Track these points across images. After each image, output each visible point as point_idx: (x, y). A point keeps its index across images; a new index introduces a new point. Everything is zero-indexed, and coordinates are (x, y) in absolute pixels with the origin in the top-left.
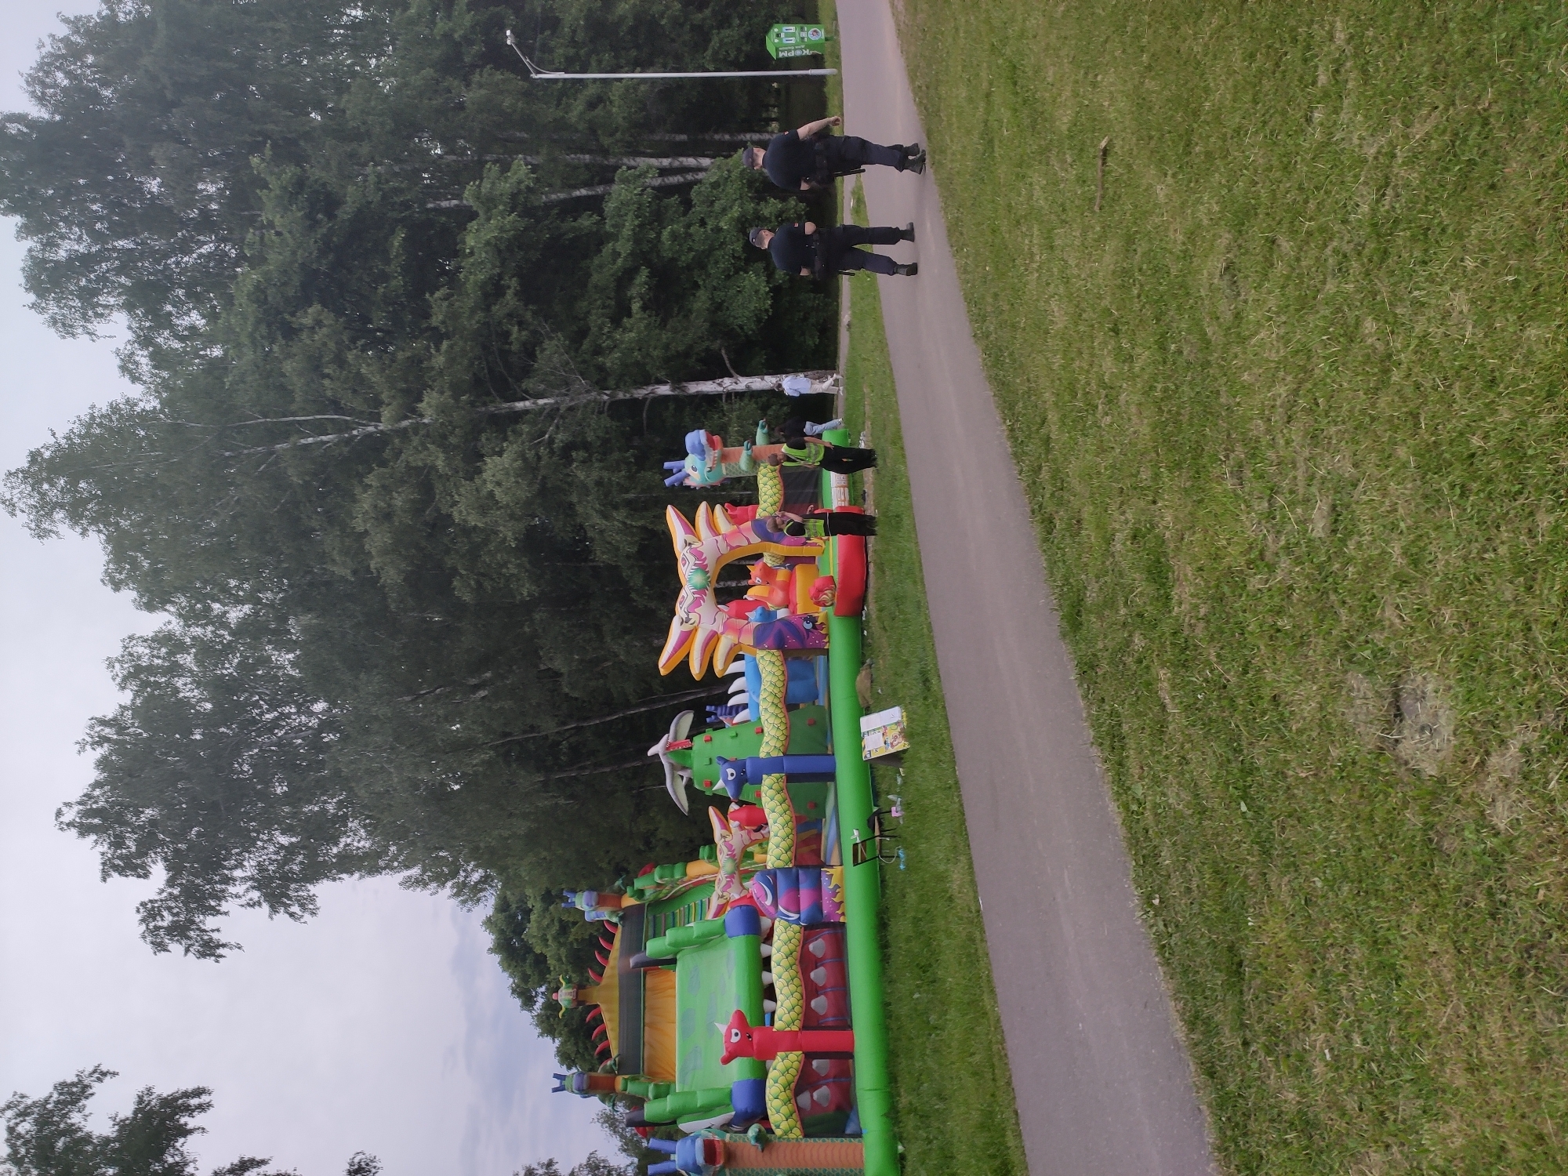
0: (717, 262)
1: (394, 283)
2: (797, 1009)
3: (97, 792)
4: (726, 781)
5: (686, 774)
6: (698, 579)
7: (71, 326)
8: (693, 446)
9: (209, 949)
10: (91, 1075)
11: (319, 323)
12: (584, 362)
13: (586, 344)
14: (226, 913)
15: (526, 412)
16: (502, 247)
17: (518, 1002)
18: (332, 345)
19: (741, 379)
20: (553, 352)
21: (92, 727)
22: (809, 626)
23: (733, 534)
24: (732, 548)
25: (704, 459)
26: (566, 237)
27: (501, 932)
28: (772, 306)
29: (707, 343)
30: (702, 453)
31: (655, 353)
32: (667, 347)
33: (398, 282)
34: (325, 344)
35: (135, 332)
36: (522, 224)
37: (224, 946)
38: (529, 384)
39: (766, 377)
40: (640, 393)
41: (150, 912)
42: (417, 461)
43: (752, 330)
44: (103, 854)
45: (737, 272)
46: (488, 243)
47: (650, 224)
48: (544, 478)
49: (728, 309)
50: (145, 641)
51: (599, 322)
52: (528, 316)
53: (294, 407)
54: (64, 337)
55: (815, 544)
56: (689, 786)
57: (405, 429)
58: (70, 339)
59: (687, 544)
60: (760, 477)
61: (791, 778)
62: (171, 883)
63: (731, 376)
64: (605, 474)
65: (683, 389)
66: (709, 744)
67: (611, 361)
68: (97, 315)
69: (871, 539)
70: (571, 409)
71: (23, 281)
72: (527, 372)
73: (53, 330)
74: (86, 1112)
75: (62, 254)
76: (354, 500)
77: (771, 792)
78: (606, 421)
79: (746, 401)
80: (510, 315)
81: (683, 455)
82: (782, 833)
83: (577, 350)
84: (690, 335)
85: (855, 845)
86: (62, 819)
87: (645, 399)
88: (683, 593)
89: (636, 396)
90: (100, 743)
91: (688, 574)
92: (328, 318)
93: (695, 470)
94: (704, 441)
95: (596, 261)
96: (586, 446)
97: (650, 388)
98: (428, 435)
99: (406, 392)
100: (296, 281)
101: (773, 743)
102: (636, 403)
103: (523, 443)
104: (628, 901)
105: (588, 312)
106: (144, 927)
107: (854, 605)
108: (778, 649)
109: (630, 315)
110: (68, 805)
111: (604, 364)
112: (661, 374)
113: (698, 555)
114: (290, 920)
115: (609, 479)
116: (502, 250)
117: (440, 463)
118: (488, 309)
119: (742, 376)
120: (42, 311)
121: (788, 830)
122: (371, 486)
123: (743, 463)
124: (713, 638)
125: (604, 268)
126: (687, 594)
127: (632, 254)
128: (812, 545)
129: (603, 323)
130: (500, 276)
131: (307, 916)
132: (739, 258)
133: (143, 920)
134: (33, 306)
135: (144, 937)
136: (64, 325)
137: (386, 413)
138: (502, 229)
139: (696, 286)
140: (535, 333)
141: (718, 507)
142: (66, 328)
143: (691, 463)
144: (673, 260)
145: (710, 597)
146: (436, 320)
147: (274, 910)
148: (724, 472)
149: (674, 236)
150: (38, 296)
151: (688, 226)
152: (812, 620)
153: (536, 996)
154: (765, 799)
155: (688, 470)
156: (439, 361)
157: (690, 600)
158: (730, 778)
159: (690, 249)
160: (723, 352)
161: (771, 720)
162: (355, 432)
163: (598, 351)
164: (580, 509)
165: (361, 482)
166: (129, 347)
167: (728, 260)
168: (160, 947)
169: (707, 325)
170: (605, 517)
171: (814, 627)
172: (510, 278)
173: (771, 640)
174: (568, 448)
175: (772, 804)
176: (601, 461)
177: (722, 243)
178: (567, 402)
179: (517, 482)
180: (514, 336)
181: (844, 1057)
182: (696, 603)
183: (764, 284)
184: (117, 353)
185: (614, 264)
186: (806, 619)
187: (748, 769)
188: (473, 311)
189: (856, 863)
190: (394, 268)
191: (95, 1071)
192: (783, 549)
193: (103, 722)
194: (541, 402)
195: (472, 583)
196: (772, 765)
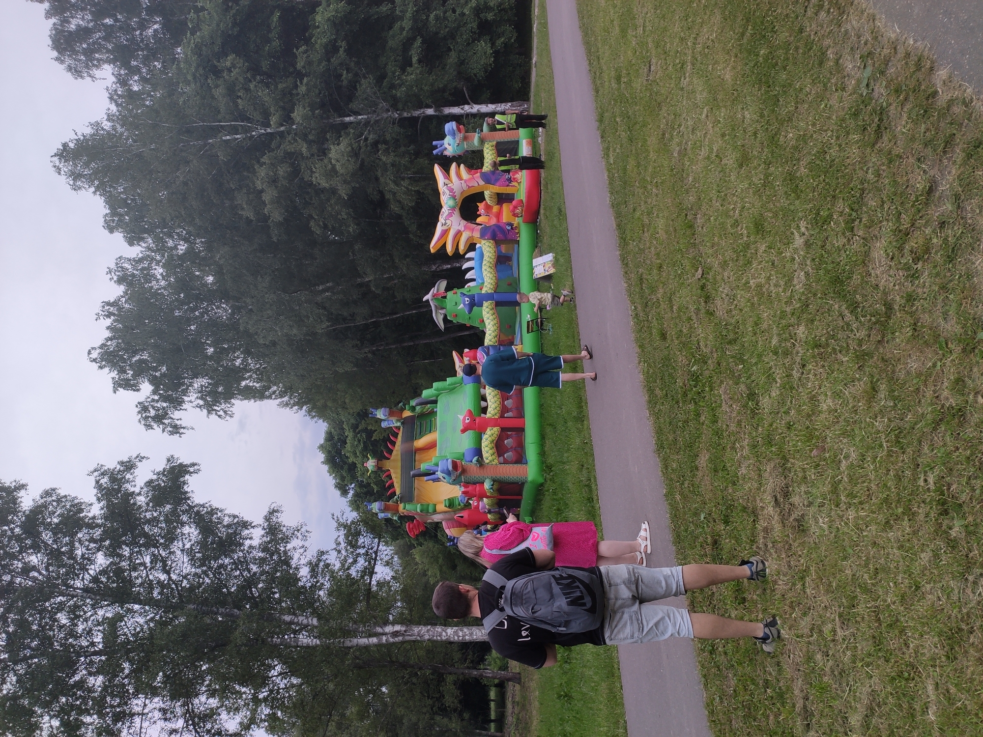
0: (461, 35)
1: (274, 44)
2: (498, 408)
3: (109, 343)
4: (464, 304)
5: (442, 312)
6: (451, 203)
7: (80, 72)
8: (449, 131)
9: (176, 429)
10: (136, 458)
11: (234, 66)
12: (385, 93)
13: (385, 83)
14: (186, 410)
15: (351, 123)
16: (337, 22)
17: (338, 493)
18: (241, 79)
19: (475, 106)
20: (366, 86)
21: (103, 307)
22: (509, 228)
23: (470, 179)
24: (469, 187)
25: (454, 138)
26: (373, 18)
27: (329, 452)
28: (494, 62)
29: (455, 84)
30: (453, 135)
31: (426, 88)
32: (432, 85)
33: (276, 43)
34: (237, 79)
35: (116, 77)
36: (348, 9)
37: (184, 428)
38: (353, 106)
39: (489, 105)
40: (416, 113)
41: (143, 408)
42: (290, 148)
43: (482, 76)
44: (113, 378)
45: (473, 41)
46: (329, 20)
47: (423, 10)
48: (363, 159)
49: (468, 63)
50: (130, 260)
51: (393, 69)
52: (352, 64)
53: (219, 117)
54: (76, 78)
55: (514, 186)
56: (445, 319)
57: (283, 132)
58: (80, 80)
59: (445, 184)
60: (485, 149)
61: (498, 304)
62: (154, 392)
63: (469, 104)
64: (397, 159)
65: (441, 111)
66: (455, 295)
67: (400, 93)
68: (94, 65)
69: (542, 171)
70: (377, 122)
71: (50, 43)
72: (350, 98)
73: (70, 74)
74: (135, 474)
75: (73, 27)
76: (254, 172)
77: (487, 310)
78: (397, 128)
79: (478, 118)
80: (341, 64)
81: (442, 137)
82: (492, 329)
83: (380, 87)
84: (446, 78)
85: (528, 322)
86: (91, 356)
87: (418, 117)
88: (443, 210)
89: (414, 115)
90: (108, 316)
91: (446, 201)
92: (240, 62)
93: (450, 145)
94: (455, 128)
95: (391, 33)
96: (385, 142)
97: (422, 110)
98: (296, 134)
99: (284, 108)
100: (219, 41)
101: (489, 286)
102: (414, 120)
103: (350, 139)
104: (407, 413)
105: (386, 64)
106: (140, 415)
107: (533, 217)
108: (493, 240)
109: (411, 65)
110: (93, 348)
111: (396, 95)
112: (429, 101)
113: (451, 190)
114: (220, 419)
115: (399, 162)
116: (336, 24)
117: (304, 150)
118: (329, 60)
119: (475, 104)
120: (62, 62)
121: (495, 328)
122: (265, 163)
123: (476, 141)
124: (458, 234)
125: (395, 38)
126: (445, 211)
127: (411, 29)
128: (512, 186)
129: (395, 70)
130: (335, 40)
131: (228, 418)
132: (475, 33)
133: (139, 412)
134: (57, 59)
135: (140, 421)
136: (76, 71)
137: (273, 120)
138: (336, 11)
139: (450, 50)
140: (356, 75)
141: (462, 166)
142: (77, 72)
143: (448, 140)
144: (437, 33)
145: (457, 213)
146: (299, 65)
147: (209, 412)
148: (465, 146)
149: (437, 18)
150: (59, 52)
151: (445, 12)
152: (511, 225)
153: (349, 489)
154: (484, 313)
155: (446, 145)
156: (303, 89)
157: (446, 213)
158: (467, 303)
159: (446, 27)
160: (465, 89)
161: (488, 275)
162: (254, 133)
163: (392, 86)
164: (382, 180)
165: (258, 162)
166: (114, 86)
167: (468, 34)
168: (149, 427)
169: (455, 73)
170: (397, 184)
171: (512, 228)
172: (342, 42)
173: (489, 234)
174: (376, 144)
175: (488, 315)
176: (394, 152)
177: (465, 23)
178: (374, 117)
179: (348, 160)
180: (344, 76)
181: (521, 430)
182: (450, 215)
183: (489, 48)
184: (107, 89)
185: (401, 34)
186: (508, 224)
187: (476, 299)
188: (320, 62)
189: (528, 332)
190: (273, 35)
191: (137, 457)
192: (497, 189)
193: (108, 304)
194: (360, 117)
195: (321, 224)
196: (488, 297)
